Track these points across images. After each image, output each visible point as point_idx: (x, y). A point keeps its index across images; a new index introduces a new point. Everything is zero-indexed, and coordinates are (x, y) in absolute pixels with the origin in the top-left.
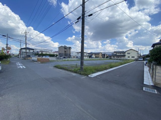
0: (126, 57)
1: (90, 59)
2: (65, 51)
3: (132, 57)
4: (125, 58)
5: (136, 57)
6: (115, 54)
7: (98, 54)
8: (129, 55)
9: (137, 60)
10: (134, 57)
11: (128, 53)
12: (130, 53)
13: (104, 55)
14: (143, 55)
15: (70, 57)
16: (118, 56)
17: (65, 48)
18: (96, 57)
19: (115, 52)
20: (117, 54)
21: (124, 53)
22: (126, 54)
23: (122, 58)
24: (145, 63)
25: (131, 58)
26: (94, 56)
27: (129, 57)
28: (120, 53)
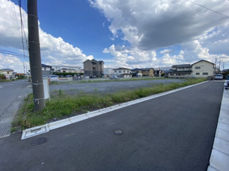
0: (194, 74)
1: (134, 78)
2: (94, 68)
3: (204, 74)
4: (191, 76)
5: (211, 74)
6: (175, 69)
7: (148, 70)
8: (198, 71)
9: (212, 78)
10: (207, 74)
11: (197, 68)
12: (199, 68)
13: (158, 72)
14: (224, 71)
15: (101, 77)
16: (179, 73)
17: (94, 62)
18: (143, 76)
19: (174, 66)
20: (178, 70)
21: (190, 66)
22: (193, 69)
23: (187, 76)
24: (226, 84)
25: (201, 75)
26: (140, 74)
27: (197, 74)
28: (183, 68)
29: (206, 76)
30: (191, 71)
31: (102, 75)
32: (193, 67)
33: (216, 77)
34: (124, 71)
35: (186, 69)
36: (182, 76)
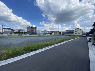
1: (51, 35)
2: (32, 30)
3: (78, 34)
5: (81, 34)
6: (67, 32)
8: (76, 33)
9: (81, 36)
10: (80, 34)
11: (76, 31)
12: (77, 31)
14: (86, 33)
16: (69, 33)
18: (55, 34)
19: (67, 31)
20: (68, 32)
21: (73, 31)
22: (74, 32)
23: (72, 35)
26: (53, 33)
27: (76, 34)
28: (70, 31)
29: (79, 35)
30: (73, 33)
31: (36, 33)
32: (74, 31)
33: (83, 35)
34: (46, 32)
35: (71, 32)
36: (70, 35)
